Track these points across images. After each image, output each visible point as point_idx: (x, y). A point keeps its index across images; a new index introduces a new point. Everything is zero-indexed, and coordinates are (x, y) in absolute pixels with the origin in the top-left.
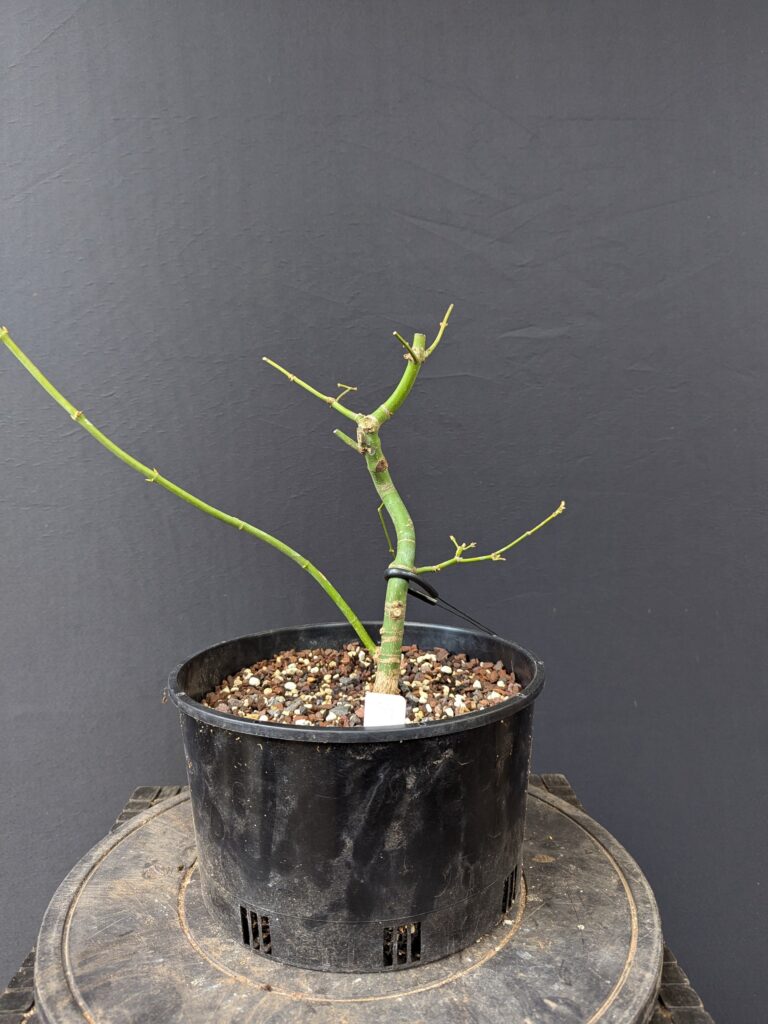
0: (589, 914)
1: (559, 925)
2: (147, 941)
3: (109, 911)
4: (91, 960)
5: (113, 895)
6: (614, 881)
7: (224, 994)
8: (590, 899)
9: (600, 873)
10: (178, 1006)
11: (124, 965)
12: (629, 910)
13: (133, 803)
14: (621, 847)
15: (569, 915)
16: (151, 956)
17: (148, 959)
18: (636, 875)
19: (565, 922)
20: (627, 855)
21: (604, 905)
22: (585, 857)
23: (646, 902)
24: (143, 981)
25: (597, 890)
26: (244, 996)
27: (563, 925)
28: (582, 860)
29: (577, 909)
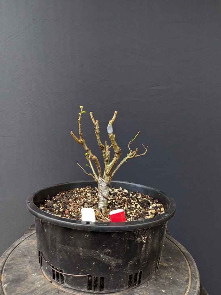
0: (169, 287)
1: (155, 288)
2: (30, 259)
3: (27, 248)
4: (13, 260)
5: (31, 244)
6: (186, 278)
7: (38, 280)
8: (173, 282)
9: (182, 274)
10: (25, 280)
11: (20, 264)
12: (186, 290)
13: (30, 229)
14: (196, 266)
15: (161, 286)
16: (28, 263)
17: (27, 264)
18: (196, 278)
19: (158, 287)
20: (197, 270)
21: (177, 285)
22: (180, 267)
23: (195, 288)
24: (21, 270)
25: (177, 279)
26: (43, 282)
27: (157, 289)
28: (178, 268)
29: (166, 284)
